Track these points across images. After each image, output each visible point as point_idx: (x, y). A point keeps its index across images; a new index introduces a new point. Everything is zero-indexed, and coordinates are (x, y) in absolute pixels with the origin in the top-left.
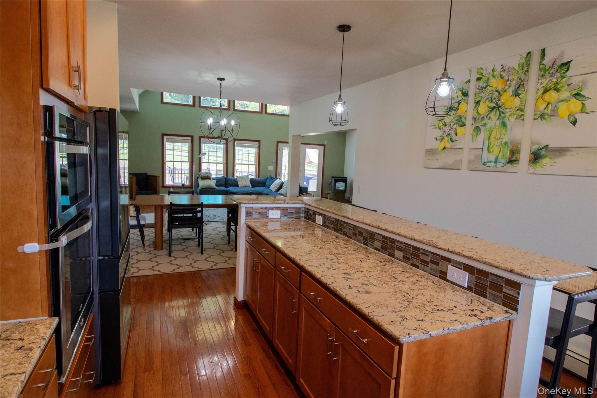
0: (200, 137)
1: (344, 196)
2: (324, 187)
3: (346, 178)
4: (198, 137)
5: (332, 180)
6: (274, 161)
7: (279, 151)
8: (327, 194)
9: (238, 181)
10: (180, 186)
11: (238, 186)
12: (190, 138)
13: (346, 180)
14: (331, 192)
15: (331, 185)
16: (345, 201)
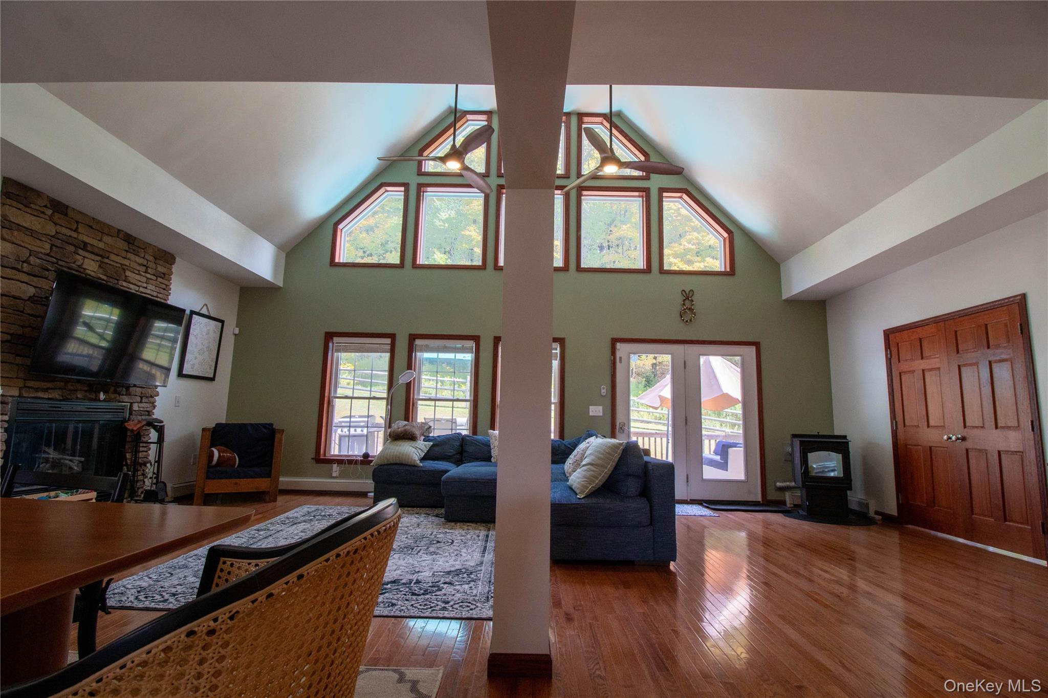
0: (413, 338)
1: (845, 500)
2: (768, 466)
3: (845, 437)
4: (407, 337)
5: (792, 446)
6: (604, 392)
7: (618, 365)
8: (783, 489)
9: (492, 447)
10: (359, 458)
11: (491, 462)
12: (388, 341)
13: (847, 443)
14: (793, 484)
15: (792, 461)
16: (851, 516)
